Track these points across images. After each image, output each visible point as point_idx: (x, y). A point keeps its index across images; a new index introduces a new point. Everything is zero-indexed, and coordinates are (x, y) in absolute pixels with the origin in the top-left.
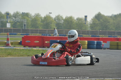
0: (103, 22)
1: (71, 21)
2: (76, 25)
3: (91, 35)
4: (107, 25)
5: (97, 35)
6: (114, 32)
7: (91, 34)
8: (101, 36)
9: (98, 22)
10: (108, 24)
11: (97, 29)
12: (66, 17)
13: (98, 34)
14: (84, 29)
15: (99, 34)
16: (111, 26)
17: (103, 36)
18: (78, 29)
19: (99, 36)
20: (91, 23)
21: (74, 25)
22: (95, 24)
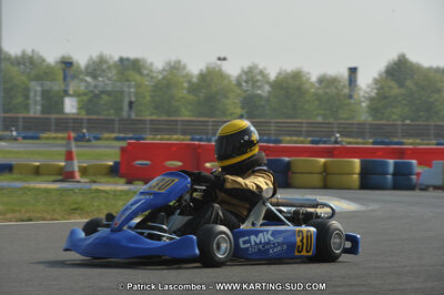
0: (414, 88)
1: (299, 89)
2: (317, 103)
3: (371, 140)
4: (431, 100)
5: (395, 140)
7: (372, 135)
8: (411, 141)
9: (396, 90)
10: (436, 96)
11: (394, 117)
12: (280, 74)
13: (396, 137)
14: (345, 116)
15: (403, 136)
17: (418, 141)
18: (324, 116)
19: (404, 140)
20: (373, 94)
21: (308, 101)
22: (385, 98)
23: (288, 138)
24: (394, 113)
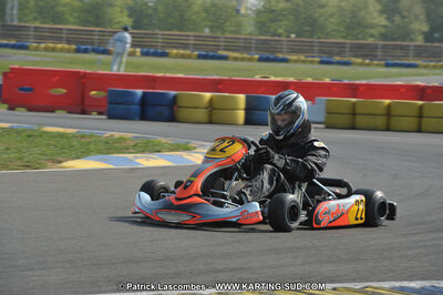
0: (301, 3)
2: (204, 14)
3: (257, 56)
4: (317, 15)
5: (280, 56)
6: (342, 45)
7: (258, 49)
8: (295, 57)
9: (283, 4)
10: (322, 11)
11: (280, 31)
13: (281, 52)
14: (232, 28)
15: (288, 53)
16: (333, 20)
17: (303, 58)
18: (212, 28)
19: (289, 57)
20: (260, 7)
21: (196, 12)
22: (273, 11)
23: (175, 51)
24: (280, 27)
